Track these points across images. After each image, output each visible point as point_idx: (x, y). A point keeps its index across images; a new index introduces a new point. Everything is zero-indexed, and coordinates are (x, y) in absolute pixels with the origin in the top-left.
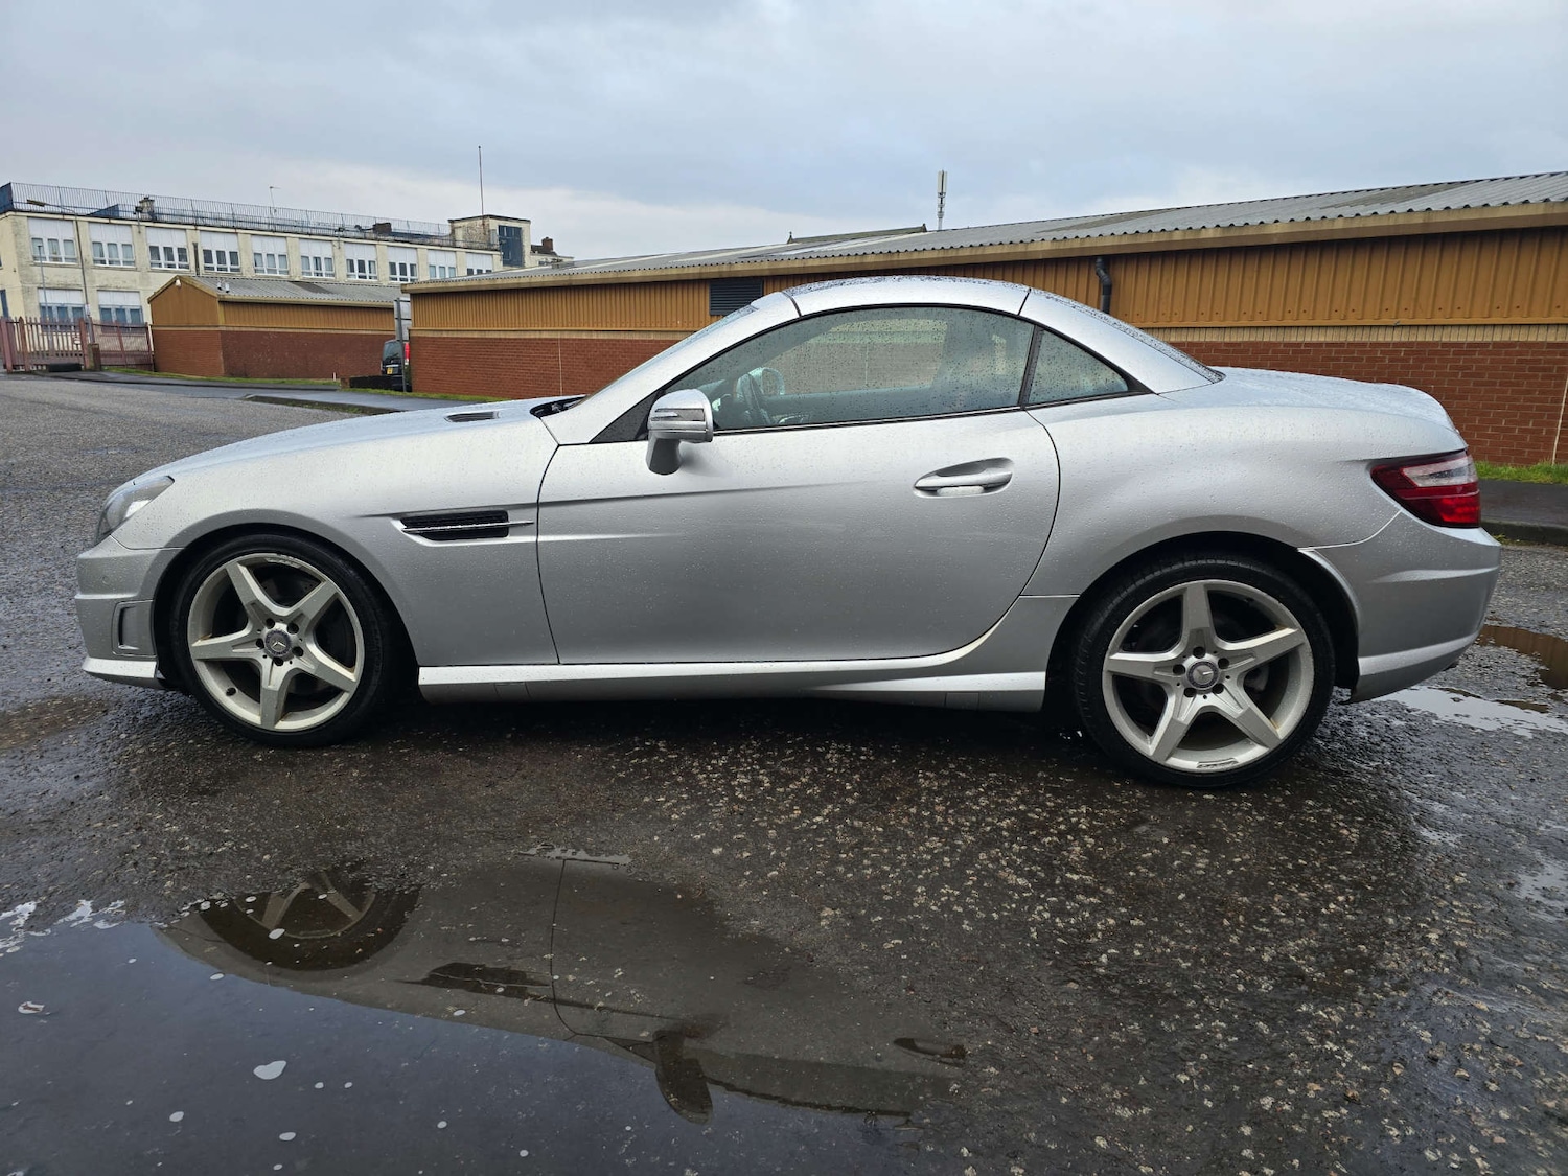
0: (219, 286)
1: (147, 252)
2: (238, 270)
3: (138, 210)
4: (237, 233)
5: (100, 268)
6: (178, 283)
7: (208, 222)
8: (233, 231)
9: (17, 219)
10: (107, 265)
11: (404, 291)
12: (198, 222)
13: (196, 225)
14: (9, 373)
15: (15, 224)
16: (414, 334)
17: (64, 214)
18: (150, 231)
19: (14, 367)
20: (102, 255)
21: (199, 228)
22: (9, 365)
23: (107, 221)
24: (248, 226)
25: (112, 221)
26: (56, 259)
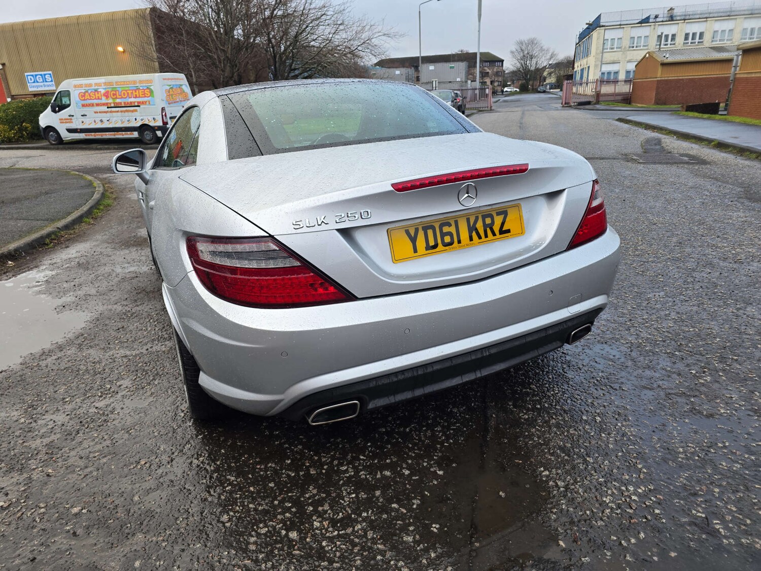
0: (664, 55)
1: (656, 38)
2: (702, 42)
3: (656, 17)
4: (706, 21)
5: (631, 50)
6: (647, 55)
7: (691, 17)
8: (705, 19)
9: (600, 31)
10: (635, 48)
11: (738, 49)
12: (685, 19)
13: (685, 20)
14: (563, 107)
15: (599, 33)
16: (738, 76)
17: (620, 25)
18: (660, 27)
19: (565, 103)
20: (633, 44)
21: (686, 21)
22: (564, 103)
23: (640, 25)
24: (716, 15)
25: (643, 25)
26: (612, 49)
